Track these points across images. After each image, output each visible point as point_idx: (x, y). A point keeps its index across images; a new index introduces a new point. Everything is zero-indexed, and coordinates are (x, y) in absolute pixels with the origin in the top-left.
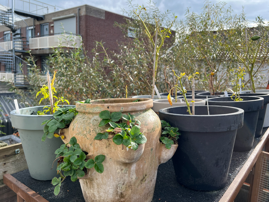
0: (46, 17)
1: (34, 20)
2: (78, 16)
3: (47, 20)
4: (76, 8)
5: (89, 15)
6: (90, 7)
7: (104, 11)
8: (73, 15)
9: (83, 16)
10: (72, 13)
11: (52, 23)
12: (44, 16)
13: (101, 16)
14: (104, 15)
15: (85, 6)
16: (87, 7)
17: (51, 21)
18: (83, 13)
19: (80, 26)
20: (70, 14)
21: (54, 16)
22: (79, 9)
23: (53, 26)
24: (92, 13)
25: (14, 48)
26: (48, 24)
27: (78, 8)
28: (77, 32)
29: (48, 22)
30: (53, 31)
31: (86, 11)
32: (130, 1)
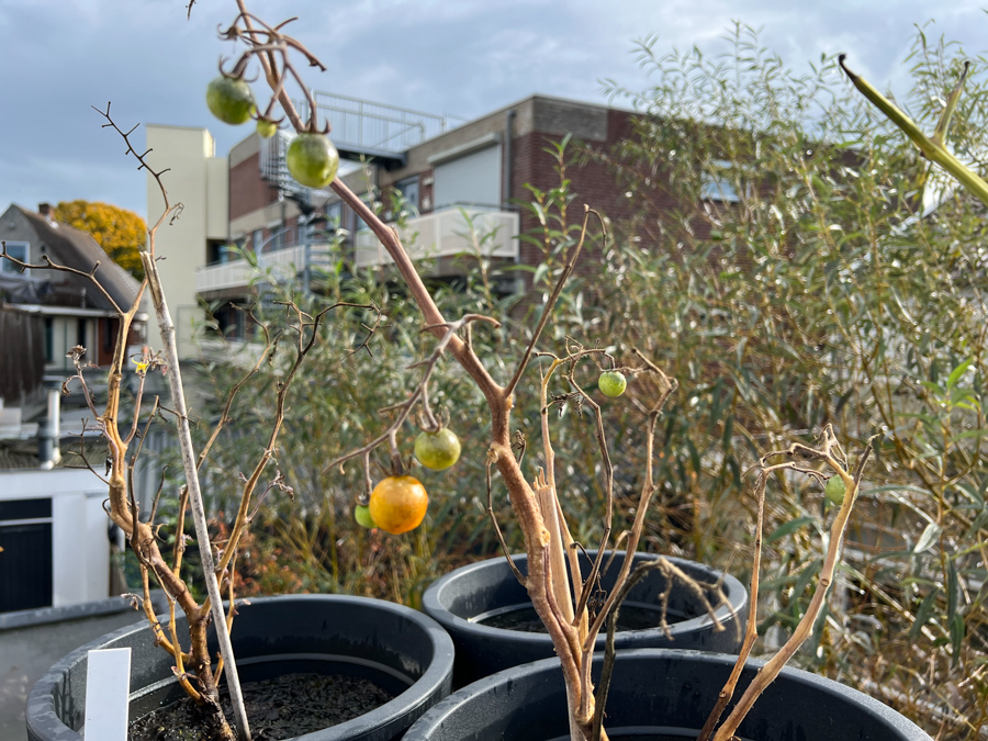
0: (413, 156)
1: (378, 170)
2: (507, 140)
3: (415, 167)
4: (501, 112)
5: (544, 129)
6: (550, 102)
7: (604, 112)
8: (489, 137)
9: (526, 136)
10: (489, 131)
11: (428, 173)
12: (406, 153)
13: (593, 130)
14: (604, 123)
15: (531, 102)
16: (540, 104)
17: (425, 167)
18: (525, 126)
19: (512, 175)
20: (482, 135)
21: (436, 150)
22: (513, 114)
23: (430, 186)
24: (555, 122)
25: (307, 268)
26: (417, 178)
27: (508, 113)
28: (503, 200)
29: (417, 174)
30: (431, 201)
31: (536, 119)
32: (647, 45)
